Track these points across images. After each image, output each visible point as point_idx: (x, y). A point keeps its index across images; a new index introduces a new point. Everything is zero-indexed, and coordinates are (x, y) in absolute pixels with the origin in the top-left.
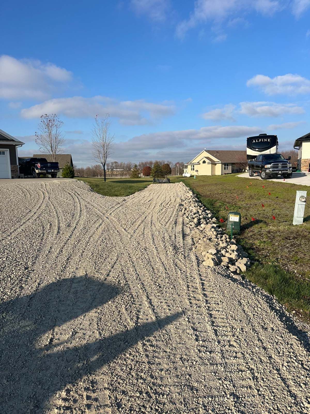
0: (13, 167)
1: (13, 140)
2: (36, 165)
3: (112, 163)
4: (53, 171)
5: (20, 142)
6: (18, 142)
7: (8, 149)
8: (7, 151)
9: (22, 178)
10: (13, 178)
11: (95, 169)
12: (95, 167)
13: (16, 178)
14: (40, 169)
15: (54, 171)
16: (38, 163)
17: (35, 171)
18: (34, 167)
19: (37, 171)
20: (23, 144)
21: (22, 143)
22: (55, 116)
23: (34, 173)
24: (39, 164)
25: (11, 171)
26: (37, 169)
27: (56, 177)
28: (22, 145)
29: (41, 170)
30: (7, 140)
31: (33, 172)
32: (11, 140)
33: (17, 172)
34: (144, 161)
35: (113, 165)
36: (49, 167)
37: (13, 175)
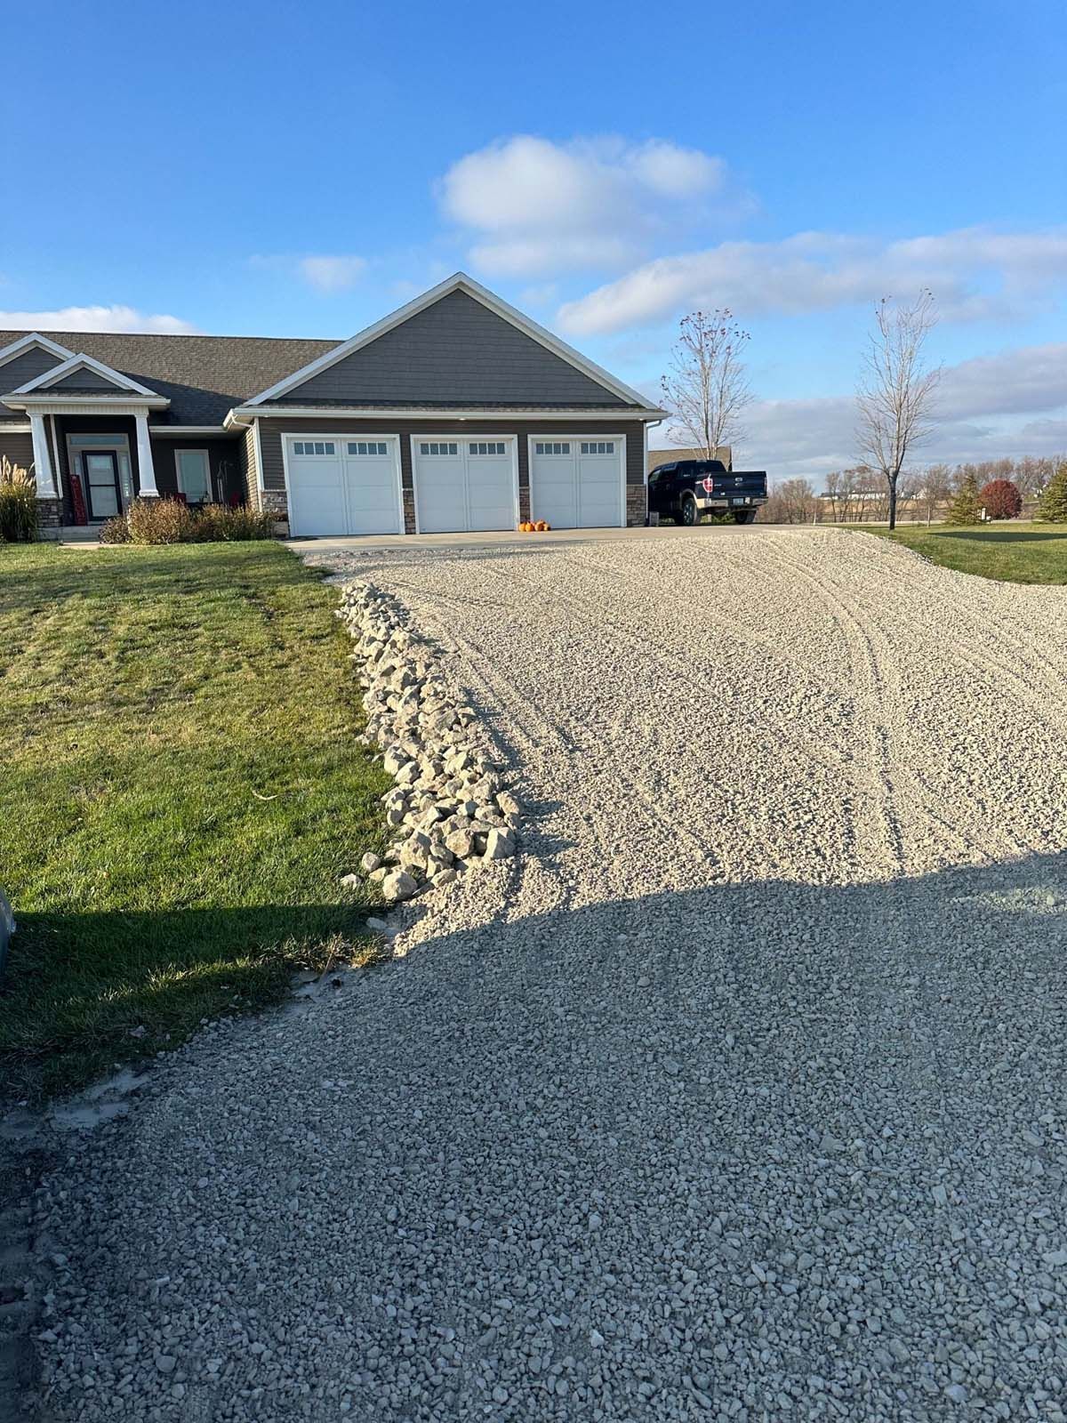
0: (632, 490)
1: (638, 406)
2: (698, 483)
3: (850, 473)
4: (748, 500)
5: (659, 410)
6: (653, 411)
7: (624, 436)
8: (620, 442)
9: (654, 525)
10: (630, 524)
11: (783, 496)
12: (785, 490)
13: (638, 525)
14: (712, 497)
15: (751, 501)
16: (706, 477)
17: (693, 504)
18: (691, 491)
19: (700, 503)
20: (665, 418)
21: (661, 414)
22: (727, 316)
23: (688, 510)
24: (709, 479)
25: (628, 503)
26: (702, 495)
27: (750, 523)
28: (660, 420)
29: (713, 499)
30: (623, 405)
31: (683, 506)
32: (632, 406)
33: (642, 508)
34: (974, 460)
35: (850, 478)
36: (739, 489)
37: (631, 517)
